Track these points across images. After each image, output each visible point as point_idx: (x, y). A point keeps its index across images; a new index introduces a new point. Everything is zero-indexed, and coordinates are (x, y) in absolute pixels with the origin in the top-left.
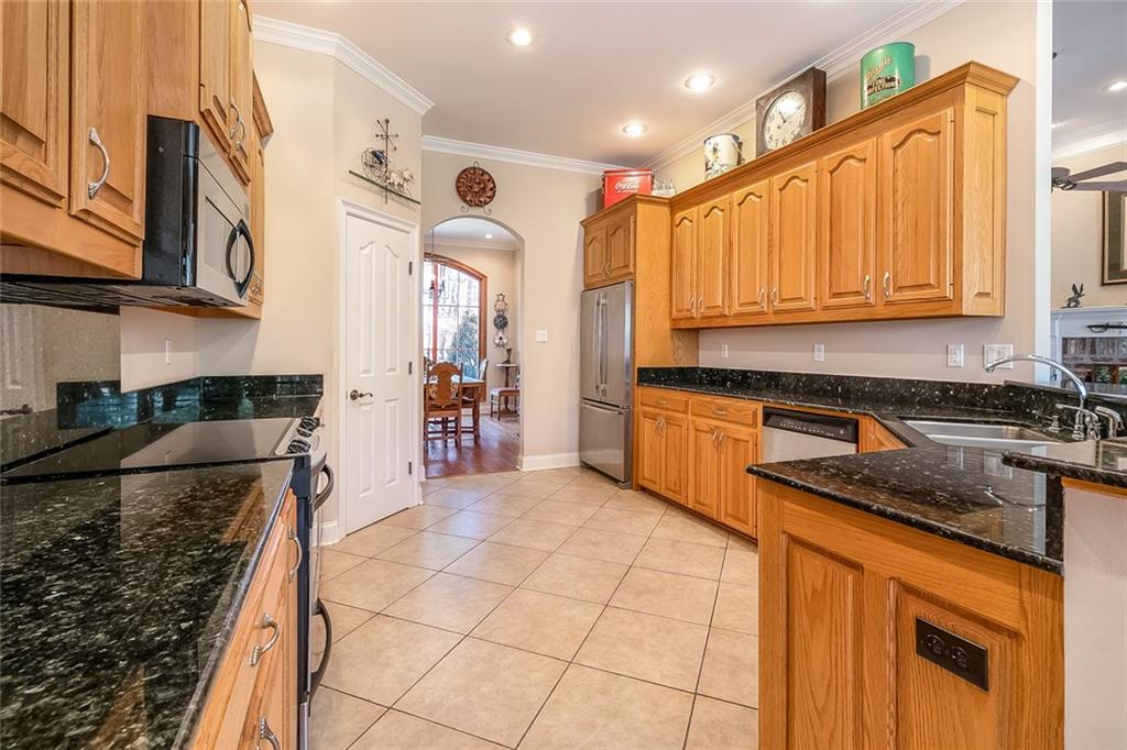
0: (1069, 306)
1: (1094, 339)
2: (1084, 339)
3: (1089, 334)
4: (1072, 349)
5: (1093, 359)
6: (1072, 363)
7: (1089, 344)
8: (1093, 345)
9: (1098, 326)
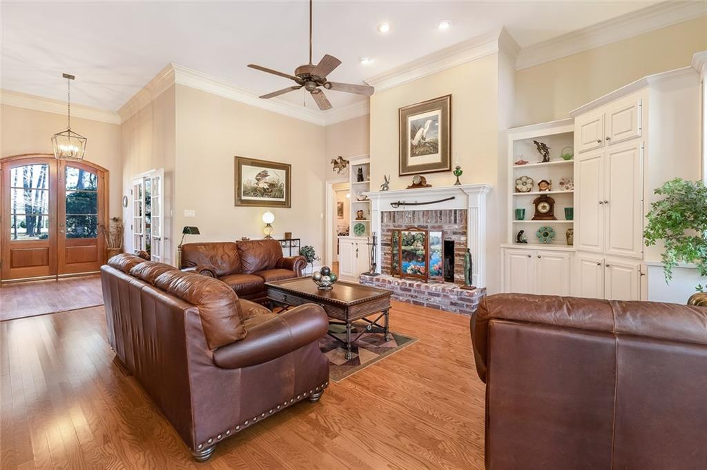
0: (383, 189)
1: (394, 212)
2: (390, 212)
3: (392, 209)
4: (385, 219)
5: (394, 226)
6: (385, 229)
7: (392, 215)
8: (394, 217)
9: (395, 204)
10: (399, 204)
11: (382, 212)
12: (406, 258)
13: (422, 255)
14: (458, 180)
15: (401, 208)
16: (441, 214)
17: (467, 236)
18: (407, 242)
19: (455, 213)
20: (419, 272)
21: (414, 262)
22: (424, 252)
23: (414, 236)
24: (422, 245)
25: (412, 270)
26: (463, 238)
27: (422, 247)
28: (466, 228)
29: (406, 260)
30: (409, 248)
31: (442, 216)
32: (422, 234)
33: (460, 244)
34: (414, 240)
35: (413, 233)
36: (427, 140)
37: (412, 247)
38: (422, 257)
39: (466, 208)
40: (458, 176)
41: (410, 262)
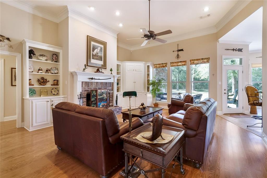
1: (89, 82)
4: (84, 85)
5: (88, 89)
6: (84, 90)
7: (87, 83)
8: (88, 84)
9: (91, 78)
10: (92, 79)
11: (82, 82)
12: (99, 101)
13: (106, 98)
14: (111, 73)
15: (93, 81)
16: (106, 84)
17: (113, 91)
18: (100, 95)
19: (110, 83)
20: (105, 105)
21: (103, 102)
22: (106, 97)
23: (103, 92)
24: (106, 95)
25: (102, 105)
26: (112, 92)
27: (106, 96)
28: (113, 88)
29: (100, 102)
30: (101, 97)
31: (107, 84)
32: (106, 91)
33: (111, 93)
34: (103, 94)
35: (102, 91)
36: (99, 55)
37: (102, 96)
38: (105, 99)
39: (113, 82)
40: (111, 71)
41: (101, 102)
